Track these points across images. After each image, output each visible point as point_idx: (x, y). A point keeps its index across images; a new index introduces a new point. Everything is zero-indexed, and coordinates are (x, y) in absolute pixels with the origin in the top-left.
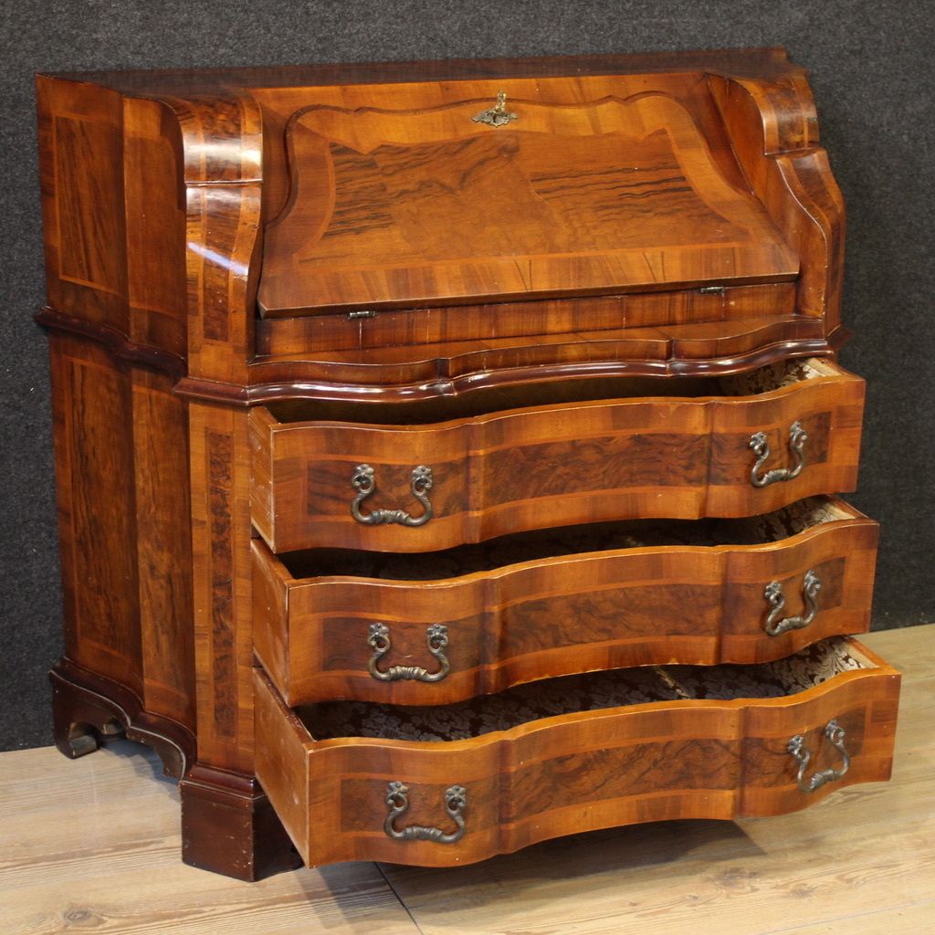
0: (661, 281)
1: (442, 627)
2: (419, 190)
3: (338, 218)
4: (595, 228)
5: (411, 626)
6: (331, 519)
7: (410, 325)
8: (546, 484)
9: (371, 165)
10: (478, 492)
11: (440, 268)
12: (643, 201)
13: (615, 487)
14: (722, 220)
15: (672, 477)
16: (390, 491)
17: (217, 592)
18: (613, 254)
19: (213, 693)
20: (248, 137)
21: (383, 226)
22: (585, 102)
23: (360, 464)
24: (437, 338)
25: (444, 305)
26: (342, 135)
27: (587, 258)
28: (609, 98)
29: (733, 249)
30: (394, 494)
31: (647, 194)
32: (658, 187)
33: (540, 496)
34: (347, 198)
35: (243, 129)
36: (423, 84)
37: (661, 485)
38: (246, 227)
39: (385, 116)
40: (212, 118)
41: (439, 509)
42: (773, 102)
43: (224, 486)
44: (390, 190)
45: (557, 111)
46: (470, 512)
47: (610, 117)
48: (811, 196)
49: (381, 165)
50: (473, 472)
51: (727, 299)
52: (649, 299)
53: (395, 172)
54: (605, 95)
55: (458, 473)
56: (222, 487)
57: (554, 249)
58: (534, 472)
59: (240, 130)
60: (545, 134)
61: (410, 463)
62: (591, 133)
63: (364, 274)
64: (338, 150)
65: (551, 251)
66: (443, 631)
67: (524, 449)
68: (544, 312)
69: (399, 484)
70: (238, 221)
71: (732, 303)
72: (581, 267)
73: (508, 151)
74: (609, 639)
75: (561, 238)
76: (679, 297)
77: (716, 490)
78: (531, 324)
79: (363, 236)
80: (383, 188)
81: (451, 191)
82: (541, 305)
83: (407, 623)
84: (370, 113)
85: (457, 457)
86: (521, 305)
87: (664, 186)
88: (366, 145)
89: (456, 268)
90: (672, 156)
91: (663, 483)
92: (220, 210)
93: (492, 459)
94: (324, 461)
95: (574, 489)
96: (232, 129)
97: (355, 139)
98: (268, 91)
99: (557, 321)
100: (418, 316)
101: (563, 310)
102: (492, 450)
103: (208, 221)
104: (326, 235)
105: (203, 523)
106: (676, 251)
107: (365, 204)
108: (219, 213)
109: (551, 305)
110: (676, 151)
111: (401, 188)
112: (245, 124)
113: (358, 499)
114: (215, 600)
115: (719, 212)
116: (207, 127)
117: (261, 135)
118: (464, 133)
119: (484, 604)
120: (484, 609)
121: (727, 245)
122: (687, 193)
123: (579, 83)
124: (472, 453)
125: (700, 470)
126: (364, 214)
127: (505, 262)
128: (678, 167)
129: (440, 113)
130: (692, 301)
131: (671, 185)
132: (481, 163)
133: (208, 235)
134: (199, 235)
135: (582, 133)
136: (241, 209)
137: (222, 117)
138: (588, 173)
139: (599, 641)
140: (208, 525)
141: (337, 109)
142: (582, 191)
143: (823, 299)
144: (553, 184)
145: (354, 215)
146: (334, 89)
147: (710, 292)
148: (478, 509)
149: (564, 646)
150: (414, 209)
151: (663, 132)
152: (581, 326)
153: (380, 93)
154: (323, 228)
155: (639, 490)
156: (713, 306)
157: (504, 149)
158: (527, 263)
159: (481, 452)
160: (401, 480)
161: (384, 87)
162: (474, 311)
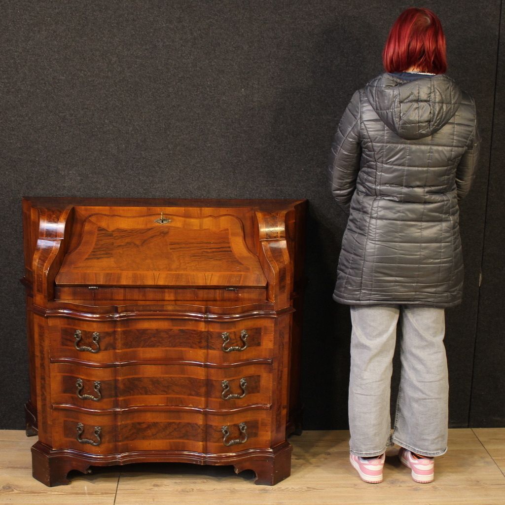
0: (208, 284)
1: (99, 382)
2: (126, 245)
3: (93, 253)
4: (188, 263)
5: (89, 381)
6: (69, 348)
7: (112, 294)
8: (147, 343)
9: (111, 235)
10: (119, 343)
11: (124, 273)
12: (210, 254)
13: (174, 347)
14: (241, 264)
15: (195, 346)
18: (192, 273)
19: (42, 417)
20: (61, 223)
21: (108, 257)
22: (201, 217)
23: (77, 330)
24: (122, 298)
25: (125, 287)
26: (103, 224)
27: (182, 274)
28: (210, 216)
29: (241, 275)
30: (87, 341)
31: (213, 252)
32: (217, 250)
33: (145, 347)
34: (98, 247)
36: (141, 208)
38: (53, 254)
39: (122, 218)
40: (51, 216)
43: (43, 344)
44: (115, 245)
45: (188, 220)
46: (116, 350)
47: (208, 223)
49: (114, 235)
50: (117, 336)
51: (238, 293)
52: (206, 291)
53: (119, 238)
54: (209, 214)
55: (110, 336)
57: (170, 270)
58: (142, 339)
59: (58, 220)
60: (180, 228)
61: (93, 331)
62: (198, 229)
63: (96, 274)
64: (100, 229)
65: (169, 271)
66: (99, 384)
67: (138, 330)
68: (164, 292)
69: (89, 338)
71: (240, 295)
72: (178, 277)
73: (164, 233)
74: (167, 395)
75: (174, 266)
76: (217, 291)
77: (210, 351)
78: (159, 296)
79: (100, 260)
80: (113, 244)
81: (138, 246)
82: (162, 290)
84: (117, 217)
85: (111, 330)
86: (155, 289)
87: (221, 249)
88: (112, 228)
89: (130, 273)
90: (228, 238)
91: (192, 347)
93: (124, 332)
94: (66, 328)
95: (158, 346)
96: (56, 220)
97: (108, 226)
98: (83, 207)
99: (169, 296)
100: (115, 290)
101: (171, 292)
102: (123, 329)
103: (42, 252)
104: (86, 259)
106: (218, 274)
107: (104, 249)
108: (46, 249)
109: (166, 290)
110: (230, 237)
111: (119, 244)
112: (61, 219)
113: (76, 342)
114: (41, 384)
115: (240, 260)
117: (65, 223)
118: (149, 226)
119: (115, 376)
120: (116, 378)
121: (239, 273)
122: (229, 253)
123: (201, 210)
124: (116, 330)
125: (204, 344)
126: (103, 252)
127: (150, 273)
128: (229, 243)
129: (142, 218)
130: (223, 292)
131: (224, 249)
132: (152, 237)
133: (40, 256)
134: (37, 256)
135: (195, 228)
136: (53, 248)
137: (54, 216)
138: (193, 243)
139: (163, 395)
140: (39, 357)
141: (105, 215)
142: (187, 249)
144: (177, 246)
145: (99, 253)
146: (107, 208)
147: (230, 290)
148: (119, 349)
149: (149, 395)
150: (121, 252)
151: (227, 230)
152: (179, 299)
153: (124, 210)
154: (86, 257)
155: (183, 349)
156: (232, 295)
157: (163, 233)
158: (158, 274)
159: (119, 330)
160: (89, 336)
161: (126, 208)
162: (136, 290)
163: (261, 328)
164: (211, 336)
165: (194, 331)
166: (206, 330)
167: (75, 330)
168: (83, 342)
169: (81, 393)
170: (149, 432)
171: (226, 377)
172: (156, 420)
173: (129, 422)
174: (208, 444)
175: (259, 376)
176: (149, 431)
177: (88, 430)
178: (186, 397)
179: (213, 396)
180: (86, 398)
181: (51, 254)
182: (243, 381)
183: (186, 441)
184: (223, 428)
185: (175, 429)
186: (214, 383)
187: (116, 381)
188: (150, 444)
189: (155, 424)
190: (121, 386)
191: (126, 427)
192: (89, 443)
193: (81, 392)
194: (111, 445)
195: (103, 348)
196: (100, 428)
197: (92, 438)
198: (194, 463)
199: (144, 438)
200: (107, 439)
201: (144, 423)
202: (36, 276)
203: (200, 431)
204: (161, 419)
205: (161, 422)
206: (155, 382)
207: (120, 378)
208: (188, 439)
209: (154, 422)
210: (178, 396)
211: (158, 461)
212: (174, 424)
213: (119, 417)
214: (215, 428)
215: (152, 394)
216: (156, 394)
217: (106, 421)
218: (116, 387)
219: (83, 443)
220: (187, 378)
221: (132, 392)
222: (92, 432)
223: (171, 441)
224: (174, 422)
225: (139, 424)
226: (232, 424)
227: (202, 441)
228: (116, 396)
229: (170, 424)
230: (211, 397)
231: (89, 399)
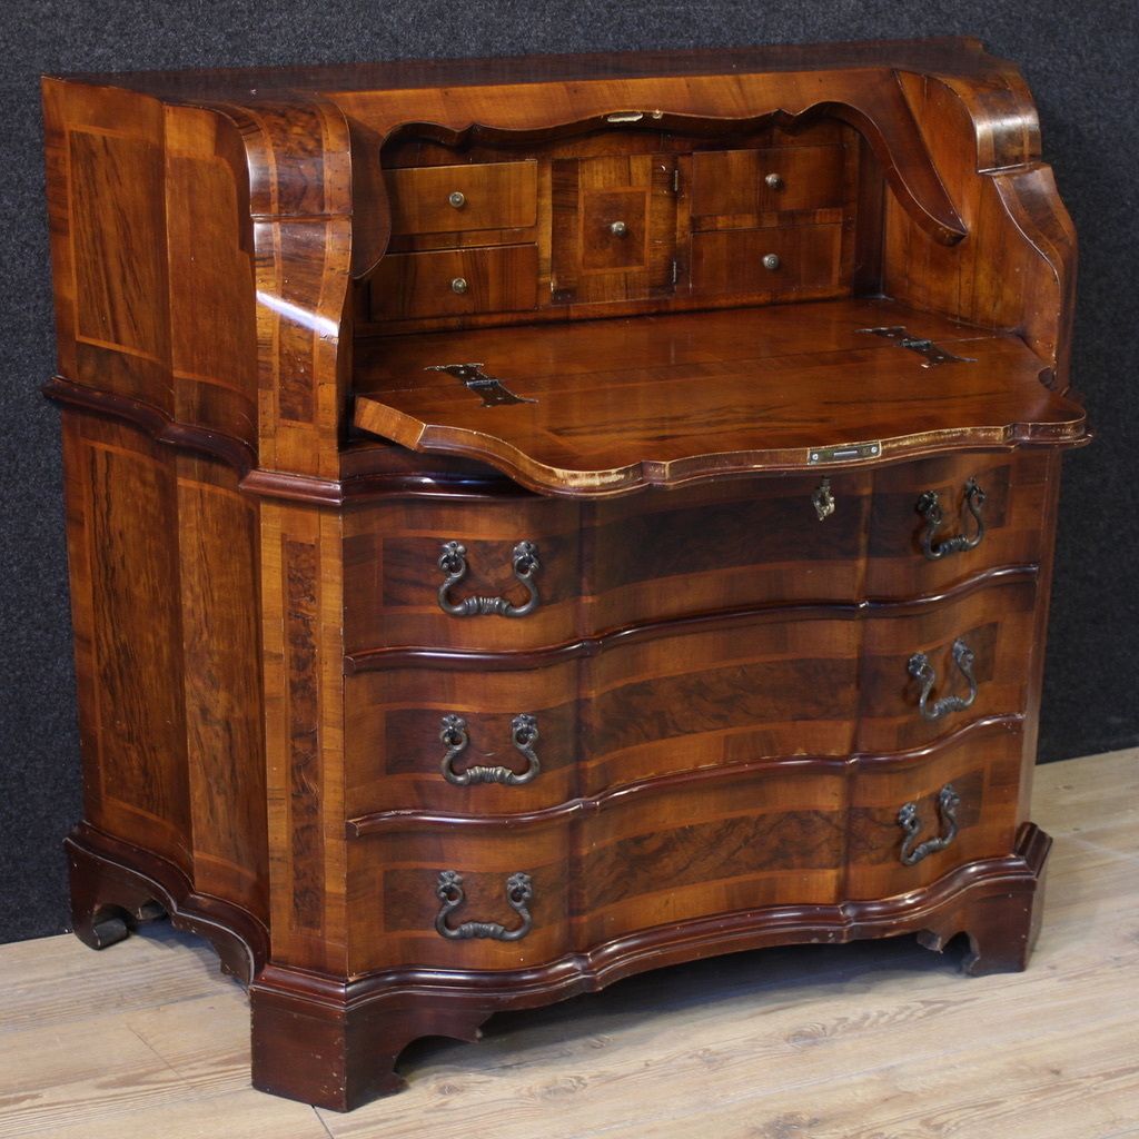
6: (415, 610)
8: (675, 560)
13: (756, 562)
15: (825, 549)
16: (487, 574)
23: (449, 541)
30: (491, 577)
33: (664, 576)
35: (325, 146)
36: (544, 85)
37: (812, 558)
38: (333, 274)
40: (284, 131)
43: (307, 609)
46: (583, 598)
55: (569, 551)
56: (304, 611)
59: (320, 146)
61: (511, 539)
69: (497, 564)
70: (322, 266)
77: (877, 565)
91: (814, 556)
92: (297, 251)
94: (403, 538)
96: (311, 145)
103: (284, 265)
105: (279, 656)
108: (296, 255)
112: (327, 138)
113: (446, 585)
116: (279, 143)
117: (349, 152)
133: (284, 284)
134: (273, 284)
136: (327, 250)
137: (297, 130)
140: (286, 659)
146: (431, 92)
148: (592, 594)
160: (500, 560)
167: (441, 544)
168: (471, 585)
169: (460, 768)
170: (669, 864)
172: (686, 822)
173: (609, 840)
174: (852, 872)
175: (995, 626)
176: (666, 861)
177: (483, 890)
178: (785, 726)
179: (879, 710)
180: (482, 781)
181: (326, 275)
182: (962, 648)
183: (779, 874)
184: (904, 813)
185: (746, 840)
186: (885, 667)
187: (581, 704)
188: (667, 903)
189: (686, 834)
190: (595, 720)
191: (601, 858)
192: (487, 935)
193: (457, 764)
194: (558, 931)
195: (547, 595)
196: (525, 877)
197: (495, 915)
198: (815, 941)
199: (649, 888)
200: (548, 911)
201: (652, 834)
202: (275, 360)
203: (828, 832)
204: (705, 813)
205: (704, 825)
206: (692, 689)
207: (593, 694)
208: (785, 867)
209: (683, 829)
210: (760, 727)
212: (743, 825)
213: (588, 828)
214: (877, 815)
215: (681, 732)
216: (695, 732)
217: (545, 850)
218: (580, 726)
219: (460, 938)
220: (793, 661)
221: (622, 735)
222: (500, 897)
223: (732, 880)
224: (742, 818)
225: (638, 840)
226: (926, 793)
227: (835, 867)
228: (579, 756)
229: (732, 824)
230: (871, 717)
231: (491, 782)
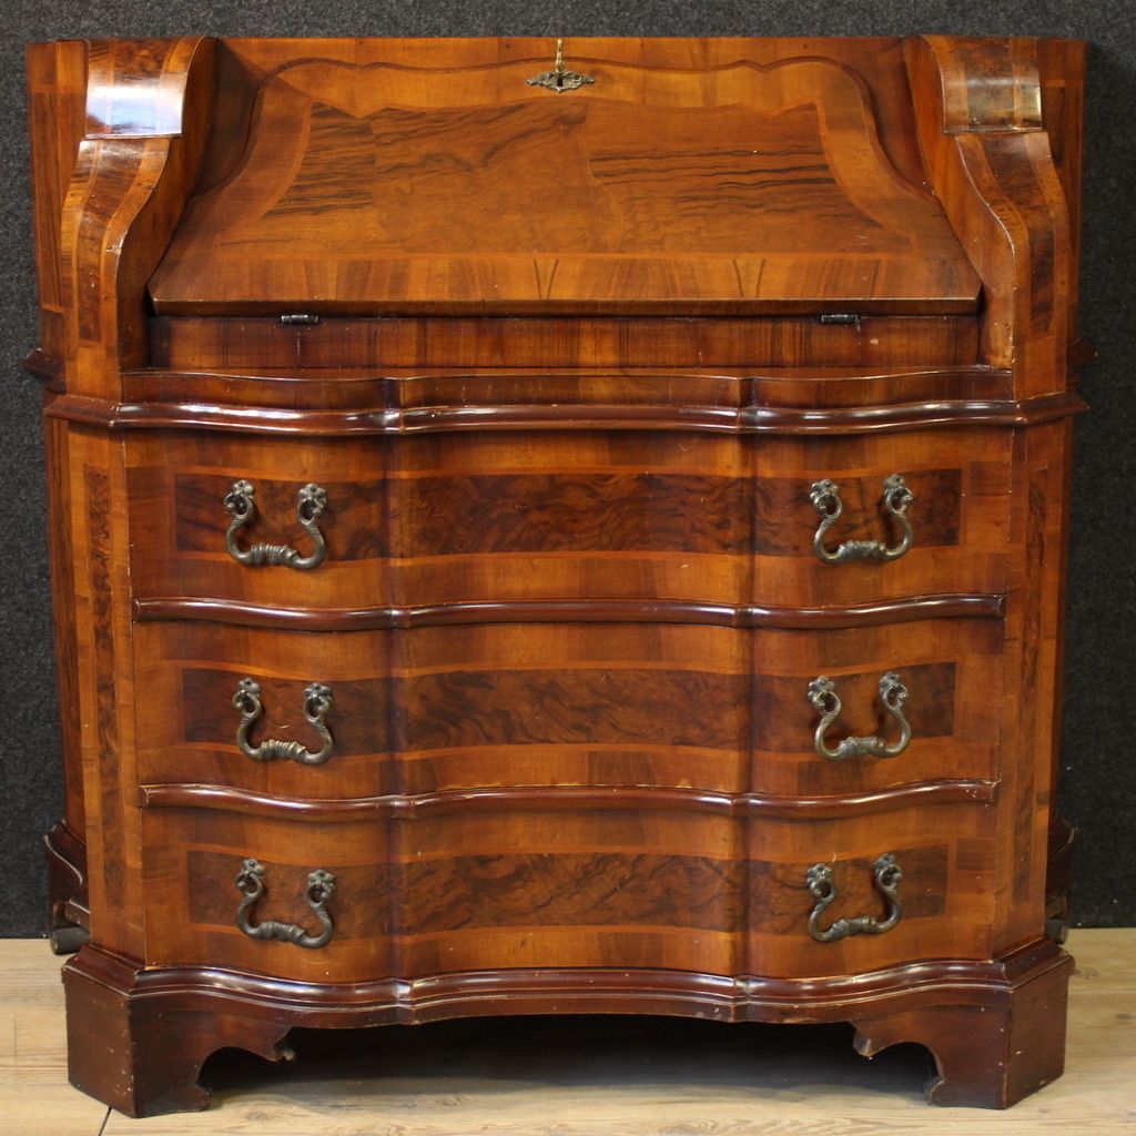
0: (751, 296)
1: (324, 688)
2: (423, 165)
3: (295, 194)
4: (667, 223)
5: (286, 684)
6: (208, 556)
7: (372, 341)
8: (513, 535)
9: (364, 131)
10: (401, 531)
11: (419, 263)
12: (753, 193)
13: (618, 548)
14: (876, 225)
15: (700, 540)
16: (274, 518)
17: (102, 700)
18: (685, 258)
19: (102, 844)
20: (169, 76)
21: (354, 207)
22: (706, 66)
23: (237, 480)
24: (412, 360)
25: (422, 314)
26: (334, 93)
27: (645, 264)
28: (743, 63)
29: (878, 262)
30: (278, 522)
31: (762, 184)
32: (784, 177)
33: (502, 551)
34: (316, 170)
35: (164, 67)
36: (474, 40)
37: (687, 550)
38: (139, 189)
39: (402, 74)
40: (131, 54)
41: (341, 547)
42: (963, 59)
43: (103, 547)
44: (380, 162)
45: (656, 76)
46: (392, 560)
47: (734, 87)
48: (1004, 190)
49: (376, 132)
50: (394, 503)
51: (865, 335)
52: (740, 327)
53: (397, 140)
54: (741, 58)
55: (369, 501)
56: (101, 549)
57: (598, 247)
58: (494, 515)
59: (160, 67)
60: (630, 104)
61: (297, 479)
62: (700, 104)
63: (308, 265)
64: (322, 111)
65: (592, 250)
66: (324, 694)
67: (477, 480)
68: (575, 334)
69: (285, 508)
70: (132, 181)
71: (874, 341)
72: (630, 272)
73: (567, 122)
74: (588, 742)
75: (612, 234)
76: (786, 326)
77: (765, 562)
78: (554, 352)
79: (322, 217)
80: (372, 160)
81: (469, 168)
82: (570, 325)
83: (282, 680)
84: (382, 69)
85: (370, 476)
86: (539, 323)
87: (793, 175)
88: (364, 107)
89: (443, 264)
90: (817, 138)
91: (688, 547)
92: (114, 168)
93: (423, 488)
94: (195, 475)
95: (556, 546)
96: (151, 66)
97: (352, 99)
98: (255, 41)
99: (595, 351)
100: (384, 327)
101: (604, 333)
102: (419, 474)
103: (97, 182)
104: (270, 213)
105: (86, 600)
106: (787, 261)
107: (340, 178)
108: (112, 172)
109: (586, 326)
110: (824, 131)
111: (397, 161)
112: (169, 60)
113: (233, 528)
114: (100, 710)
115: (869, 213)
116: (121, 64)
117: (186, 74)
118: (509, 98)
119: (389, 665)
120: (389, 673)
121: (870, 256)
122: (826, 185)
123: (705, 46)
124: (390, 475)
125: (735, 531)
126: (332, 190)
127: (519, 261)
128: (820, 152)
129: (482, 73)
130: (809, 333)
131: (803, 175)
132: (524, 135)
133: (90, 198)
134: (80, 198)
135: (686, 103)
136: (141, 167)
137: (144, 53)
138: (680, 155)
139: (574, 742)
140: (91, 603)
141: (339, 63)
142: (663, 176)
143: (1011, 339)
144: (622, 165)
145: (319, 191)
146: (347, 42)
147: (835, 322)
148: (402, 556)
149: (521, 743)
150: (408, 190)
151: (812, 107)
152: (632, 359)
153: (410, 49)
154: (270, 205)
155: (654, 556)
156: (842, 343)
157: (562, 120)
158: (552, 262)
159: (404, 475)
160: (286, 504)
161: (417, 42)
162: (467, 328)
163: (957, 473)
164: (767, 500)
165: (700, 479)
166: (748, 474)
167: (229, 483)
168: (260, 530)
169: (255, 739)
170: (522, 896)
171: (823, 666)
172: (544, 848)
173: (441, 853)
174: (754, 938)
175: (950, 667)
176: (520, 891)
177: (283, 885)
178: (664, 750)
179: (775, 742)
180: (273, 757)
181: (132, 190)
182: (892, 683)
183: (665, 930)
184: (812, 875)
185: (622, 884)
186: (778, 689)
187: (391, 683)
188: (523, 943)
189: (544, 864)
190: (411, 705)
191: (431, 872)
192: (287, 939)
193: (253, 734)
194: (372, 948)
196: (328, 876)
197: (296, 916)
198: (700, 1015)
199: (501, 919)
200: (359, 921)
201: (501, 856)
202: (74, 274)
203: (719, 886)
204: (567, 841)
205: (567, 856)
206: (544, 689)
207: (406, 673)
208: (672, 923)
209: (541, 856)
210: (632, 748)
211: (555, 1011)
212: (616, 864)
213: (405, 831)
214: (779, 873)
215: (531, 739)
217: (352, 847)
218: (390, 711)
219: (261, 938)
220: (669, 672)
221: (453, 730)
222: (300, 895)
223: (607, 929)
224: (616, 856)
225: (483, 861)
226: (847, 856)
227: (731, 930)
228: (392, 745)
229: (602, 861)
230: (766, 749)
231: (287, 759)
